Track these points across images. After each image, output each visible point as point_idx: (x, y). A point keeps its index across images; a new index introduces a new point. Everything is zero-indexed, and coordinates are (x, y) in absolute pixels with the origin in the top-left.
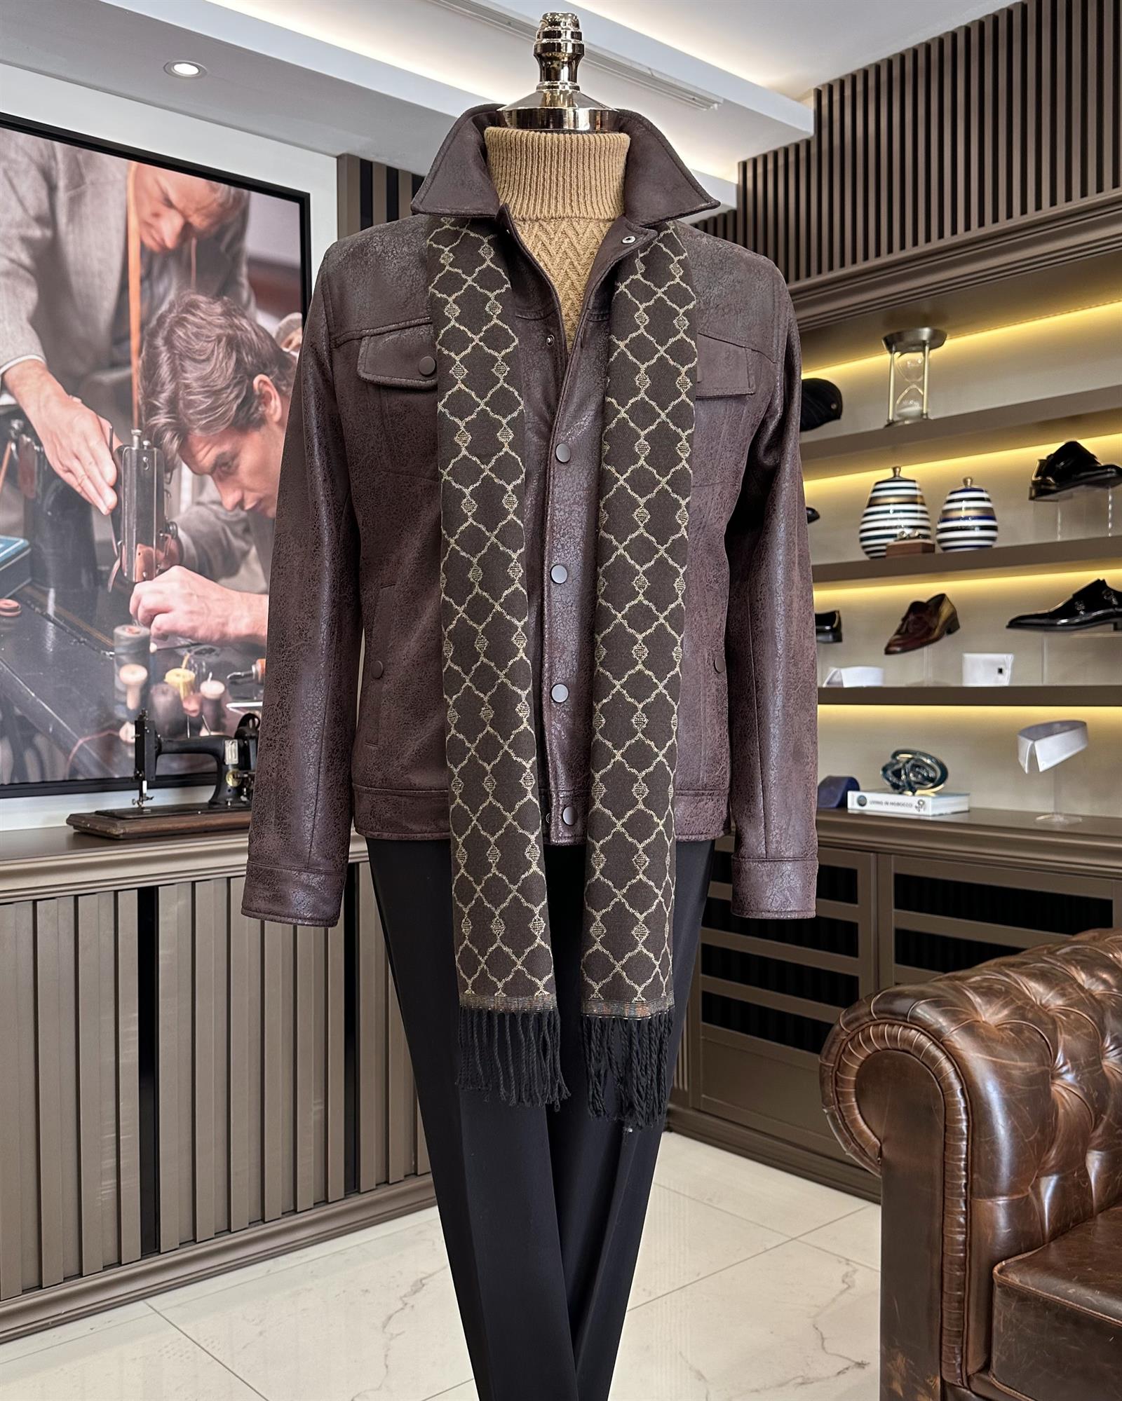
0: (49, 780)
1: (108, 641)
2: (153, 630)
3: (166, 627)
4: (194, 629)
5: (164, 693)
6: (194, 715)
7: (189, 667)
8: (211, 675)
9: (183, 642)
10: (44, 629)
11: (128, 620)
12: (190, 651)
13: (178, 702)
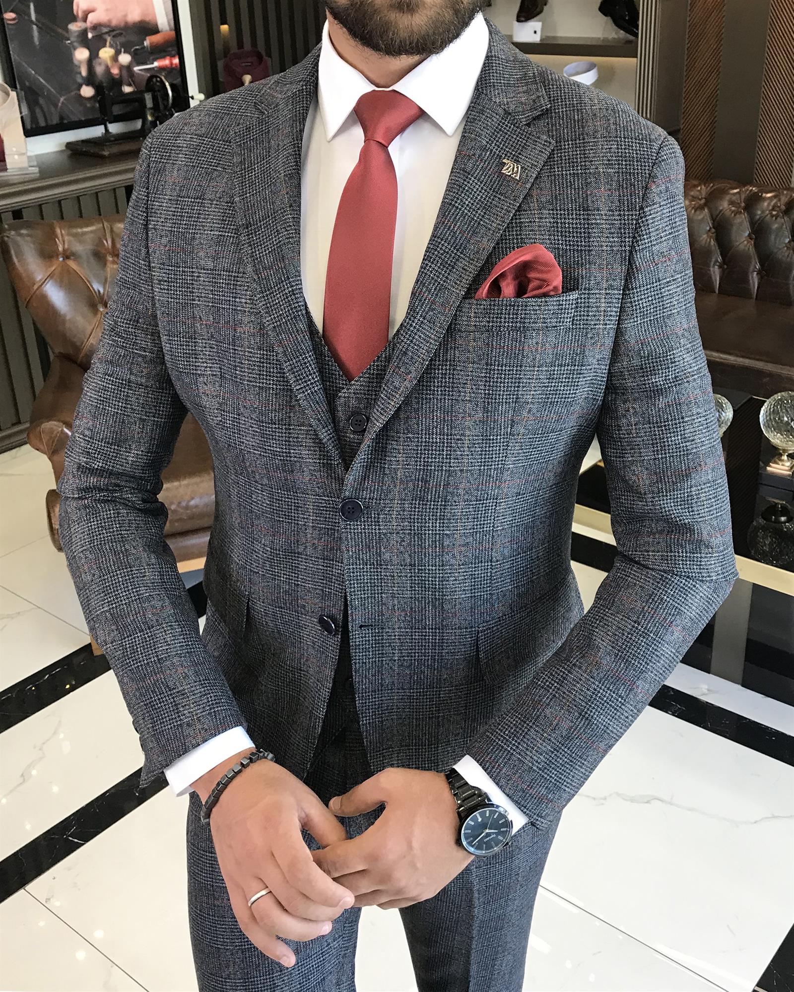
0: (50, 123)
1: (64, 33)
2: (88, 24)
3: (95, 21)
4: (110, 21)
5: (100, 64)
6: (117, 77)
7: (111, 46)
8: (123, 50)
9: (105, 30)
10: (32, 29)
11: (74, 19)
12: (109, 36)
13: (108, 69)
